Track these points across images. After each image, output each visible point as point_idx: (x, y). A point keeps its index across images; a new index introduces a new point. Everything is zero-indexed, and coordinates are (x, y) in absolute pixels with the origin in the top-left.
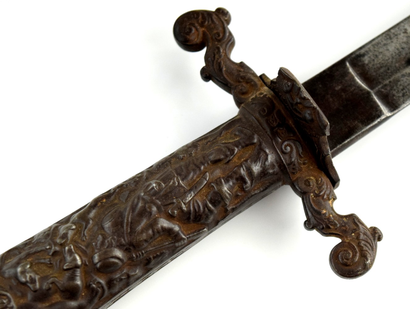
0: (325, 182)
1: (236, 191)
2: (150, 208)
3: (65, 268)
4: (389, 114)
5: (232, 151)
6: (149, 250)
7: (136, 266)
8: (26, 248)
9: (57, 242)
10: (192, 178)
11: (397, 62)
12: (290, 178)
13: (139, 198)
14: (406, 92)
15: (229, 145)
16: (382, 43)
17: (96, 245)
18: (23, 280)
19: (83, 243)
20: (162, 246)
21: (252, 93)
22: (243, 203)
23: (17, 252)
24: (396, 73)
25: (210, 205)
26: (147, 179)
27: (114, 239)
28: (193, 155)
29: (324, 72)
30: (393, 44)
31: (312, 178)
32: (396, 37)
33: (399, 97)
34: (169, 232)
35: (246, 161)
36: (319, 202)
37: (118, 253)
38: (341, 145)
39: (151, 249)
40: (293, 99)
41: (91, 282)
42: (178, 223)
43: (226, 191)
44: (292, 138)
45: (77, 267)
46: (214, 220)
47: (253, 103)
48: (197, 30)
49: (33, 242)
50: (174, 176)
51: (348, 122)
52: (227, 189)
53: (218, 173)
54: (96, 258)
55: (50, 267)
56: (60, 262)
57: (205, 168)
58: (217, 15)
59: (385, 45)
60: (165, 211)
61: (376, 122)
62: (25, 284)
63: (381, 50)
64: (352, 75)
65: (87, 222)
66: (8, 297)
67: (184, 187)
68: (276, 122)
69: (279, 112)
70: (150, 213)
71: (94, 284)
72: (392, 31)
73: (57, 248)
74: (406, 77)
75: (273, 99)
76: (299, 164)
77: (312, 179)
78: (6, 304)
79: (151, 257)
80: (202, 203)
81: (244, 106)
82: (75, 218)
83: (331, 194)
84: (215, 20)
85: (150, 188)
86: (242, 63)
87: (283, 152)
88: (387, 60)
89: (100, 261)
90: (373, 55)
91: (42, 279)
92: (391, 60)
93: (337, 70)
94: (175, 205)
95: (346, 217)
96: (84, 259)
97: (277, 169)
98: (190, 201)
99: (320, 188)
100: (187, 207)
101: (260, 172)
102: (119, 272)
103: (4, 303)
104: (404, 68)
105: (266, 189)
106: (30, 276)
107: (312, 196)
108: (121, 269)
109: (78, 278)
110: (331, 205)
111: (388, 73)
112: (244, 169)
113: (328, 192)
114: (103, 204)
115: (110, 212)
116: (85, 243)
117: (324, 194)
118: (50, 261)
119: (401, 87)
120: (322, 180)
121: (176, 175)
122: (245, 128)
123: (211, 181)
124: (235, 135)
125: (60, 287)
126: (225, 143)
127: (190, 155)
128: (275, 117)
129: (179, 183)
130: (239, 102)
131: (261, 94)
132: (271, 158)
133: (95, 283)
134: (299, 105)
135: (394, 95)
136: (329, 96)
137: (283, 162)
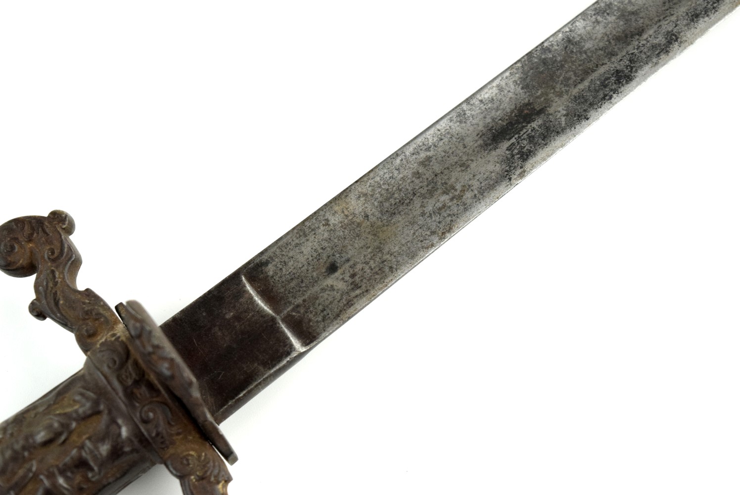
0: (211, 458)
1: (79, 483)
4: (303, 350)
5: (68, 427)
10: (13, 469)
11: (314, 270)
12: (159, 455)
14: (328, 314)
15: (64, 416)
16: (293, 243)
21: (102, 334)
24: (313, 286)
29: (210, 292)
30: (308, 242)
31: (192, 453)
32: (313, 232)
33: (317, 322)
35: (89, 438)
36: (203, 487)
38: (234, 400)
40: (144, 347)
43: (62, 485)
44: (154, 399)
47: (101, 351)
48: (21, 246)
51: (244, 366)
52: (64, 481)
53: (50, 459)
57: (31, 454)
58: (50, 223)
59: (297, 245)
61: (284, 362)
63: (291, 254)
64: (250, 294)
68: (131, 378)
69: (136, 363)
72: (307, 224)
74: (327, 292)
75: (128, 343)
76: (170, 435)
77: (192, 455)
81: (90, 355)
83: (221, 475)
84: (48, 231)
86: (87, 290)
87: (144, 421)
88: (300, 268)
90: (281, 262)
92: (306, 267)
93: (229, 289)
97: (136, 444)
99: (203, 466)
101: (110, 452)
104: (325, 278)
105: (124, 474)
107: (192, 479)
110: (222, 489)
111: (300, 287)
112: (86, 451)
113: (216, 472)
117: (211, 474)
119: (321, 307)
120: (206, 455)
122: (88, 390)
123: (38, 471)
124: (74, 401)
126: (59, 414)
128: (130, 372)
131: (114, 335)
132: (126, 431)
134: (152, 355)
135: (310, 320)
136: (217, 329)
137: (143, 435)
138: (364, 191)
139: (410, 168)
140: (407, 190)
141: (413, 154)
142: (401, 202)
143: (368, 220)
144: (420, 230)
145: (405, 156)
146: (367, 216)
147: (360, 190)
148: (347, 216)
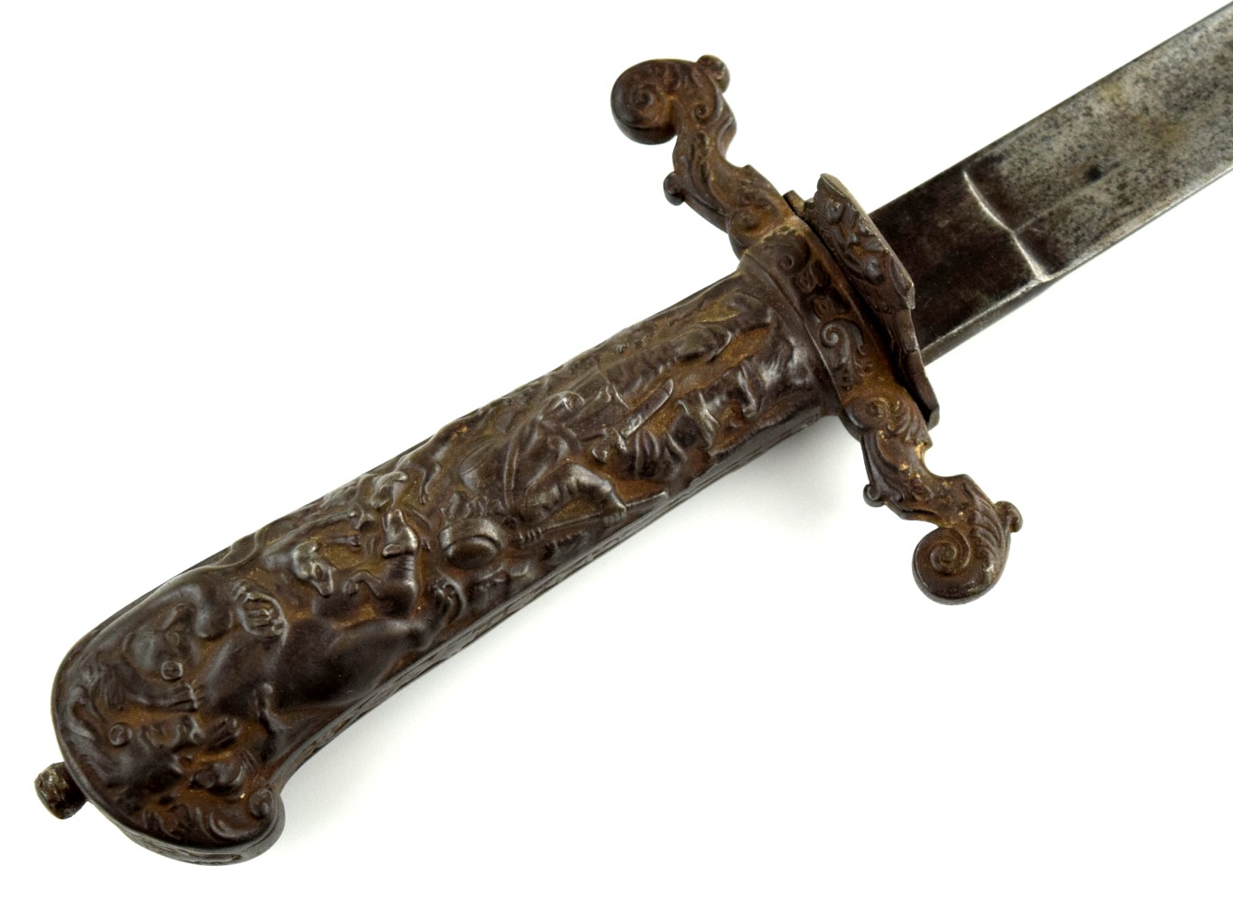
0: (909, 409)
1: (728, 419)
2: (556, 443)
3: (386, 553)
4: (1046, 279)
5: (722, 338)
6: (550, 527)
7: (523, 558)
8: (307, 517)
9: (370, 505)
10: (642, 387)
11: (1067, 173)
12: (838, 398)
13: (533, 424)
14: (1084, 235)
15: (715, 326)
16: (1039, 136)
17: (447, 511)
18: (303, 573)
19: (421, 508)
20: (578, 522)
21: (766, 228)
22: (741, 445)
23: (289, 524)
24: (1065, 195)
25: (674, 444)
26: (551, 389)
27: (483, 502)
28: (644, 345)
29: (917, 190)
30: (1061, 136)
31: (882, 399)
32: (1069, 123)
33: (1068, 244)
34: (590, 493)
35: (749, 358)
36: (894, 448)
37: (490, 529)
38: (944, 337)
39: (555, 526)
40: (844, 236)
41: (435, 583)
42: (609, 476)
43: (706, 416)
44: (842, 316)
45: (409, 552)
46: (681, 475)
47: (767, 247)
48: (659, 99)
49: (322, 506)
50: (605, 384)
51: (961, 293)
52: (710, 412)
53: (692, 380)
54: (447, 537)
55: (357, 553)
56: (376, 543)
57: (667, 371)
58: (701, 71)
59: (1044, 139)
60: (585, 451)
61: (1018, 293)
62: (305, 582)
63: (1035, 150)
64: (974, 198)
65: (430, 469)
66: (273, 606)
67: (623, 406)
68: (811, 284)
69: (818, 265)
70: (556, 454)
71: (441, 588)
72: (1061, 111)
73: (371, 517)
74: (1085, 205)
75: (808, 239)
76: (857, 370)
77: (882, 403)
78: (270, 617)
79: (555, 542)
80: (659, 438)
81: (750, 254)
82: (406, 461)
83: (920, 434)
84: (696, 79)
85: (557, 405)
86: (748, 167)
87: (825, 345)
88: (1047, 170)
89: (454, 543)
90: (1020, 159)
91: (342, 574)
92: (1055, 170)
93: (944, 188)
94: (605, 439)
95: (948, 479)
96: (423, 538)
97: (810, 378)
98: (634, 434)
99: (898, 418)
100: (627, 445)
101: (776, 381)
102: (491, 568)
103: (267, 616)
104: (1082, 186)
105: (789, 418)
106: (318, 567)
107: (880, 436)
108: (494, 562)
109: (410, 574)
110: (919, 454)
111: (1047, 195)
112: (743, 375)
113: (914, 429)
114: (463, 435)
115: (476, 450)
116: (426, 508)
117: (906, 431)
118: (356, 540)
119: (1073, 225)
120: (901, 404)
121: (608, 382)
122: (749, 294)
123: (676, 395)
124: (730, 308)
125: (375, 591)
126: (707, 323)
127: (639, 345)
128: (810, 276)
129: (614, 397)
130: (739, 247)
131: (785, 229)
132: (798, 356)
133: (444, 587)
134: (855, 247)
135: (1057, 241)
136: (924, 240)
137: (822, 364)
138: (1145, 73)
139: (1212, 49)
140: (1206, 78)
141: (1218, 31)
142: (1197, 94)
143: (1147, 114)
144: (1221, 134)
145: (1207, 32)
146: (1146, 109)
147: (1139, 71)
148: (1117, 106)
